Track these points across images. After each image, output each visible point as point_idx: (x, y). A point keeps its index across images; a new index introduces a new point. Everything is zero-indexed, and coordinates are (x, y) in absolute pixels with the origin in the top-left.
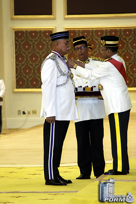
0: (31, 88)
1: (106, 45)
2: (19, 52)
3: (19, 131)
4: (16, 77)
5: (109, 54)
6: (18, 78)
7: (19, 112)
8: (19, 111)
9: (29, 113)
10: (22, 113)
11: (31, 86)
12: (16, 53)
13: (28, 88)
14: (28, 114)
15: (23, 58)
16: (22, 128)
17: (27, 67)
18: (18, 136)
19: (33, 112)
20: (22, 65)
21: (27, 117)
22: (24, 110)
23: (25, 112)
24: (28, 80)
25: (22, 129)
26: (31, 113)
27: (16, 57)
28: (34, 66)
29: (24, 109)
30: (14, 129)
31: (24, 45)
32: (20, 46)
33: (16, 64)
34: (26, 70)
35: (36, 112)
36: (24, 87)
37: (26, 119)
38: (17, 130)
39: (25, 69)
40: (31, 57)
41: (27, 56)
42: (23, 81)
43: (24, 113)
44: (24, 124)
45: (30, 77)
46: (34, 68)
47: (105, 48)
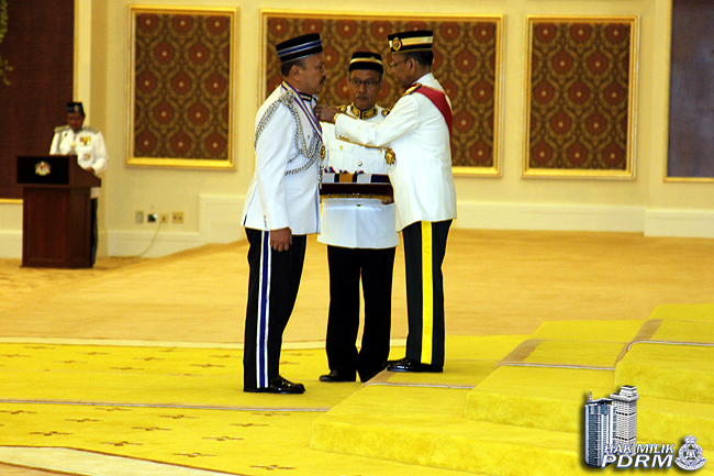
0: (170, 157)
1: (403, 48)
2: (144, 67)
3: (138, 262)
4: (136, 129)
5: (413, 69)
6: (139, 131)
7: (140, 217)
8: (140, 214)
9: (164, 219)
10: (146, 218)
11: (172, 153)
12: (137, 68)
13: (163, 155)
14: (161, 223)
15: (154, 81)
16: (146, 256)
17: (164, 106)
18: (148, 273)
19: (175, 218)
20: (152, 100)
21: (159, 228)
22: (151, 213)
23: (155, 216)
24: (164, 136)
25: (146, 260)
26: (170, 218)
27: (137, 78)
28: (181, 102)
29: (152, 208)
30: (124, 258)
31: (158, 50)
32: (147, 53)
33: (137, 97)
34: (160, 113)
35: (180, 218)
36: (154, 153)
37: (156, 235)
38: (133, 261)
39: (157, 110)
40: (175, 81)
41: (164, 77)
42: (153, 140)
43: (152, 219)
44: (150, 247)
45: (169, 130)
46: (181, 107)
47: (402, 58)
